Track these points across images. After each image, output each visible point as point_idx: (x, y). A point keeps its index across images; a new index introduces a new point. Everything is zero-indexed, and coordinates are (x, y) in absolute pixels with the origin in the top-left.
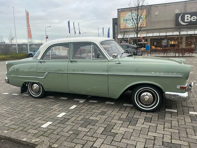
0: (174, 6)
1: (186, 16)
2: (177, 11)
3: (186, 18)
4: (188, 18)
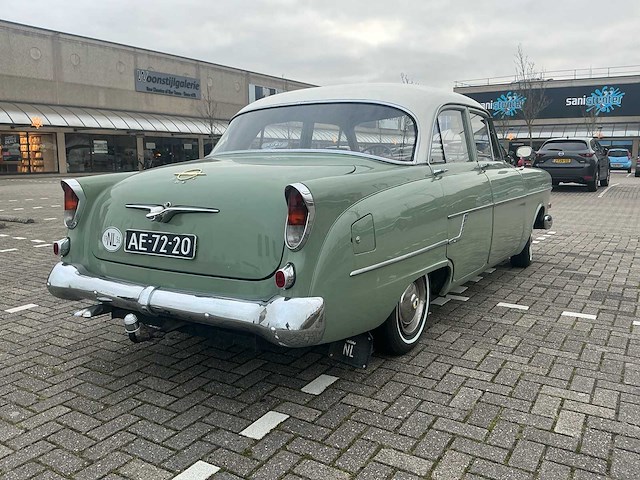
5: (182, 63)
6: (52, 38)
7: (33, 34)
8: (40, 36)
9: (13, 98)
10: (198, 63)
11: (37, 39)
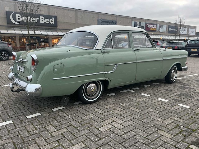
0: (3, 2)
1: (17, 15)
2: (7, 9)
3: (17, 18)
4: (19, 18)
5: (112, 16)
6: (75, 11)
7: (70, 10)
8: (72, 10)
9: (64, 28)
10: (116, 16)
11: (71, 11)
